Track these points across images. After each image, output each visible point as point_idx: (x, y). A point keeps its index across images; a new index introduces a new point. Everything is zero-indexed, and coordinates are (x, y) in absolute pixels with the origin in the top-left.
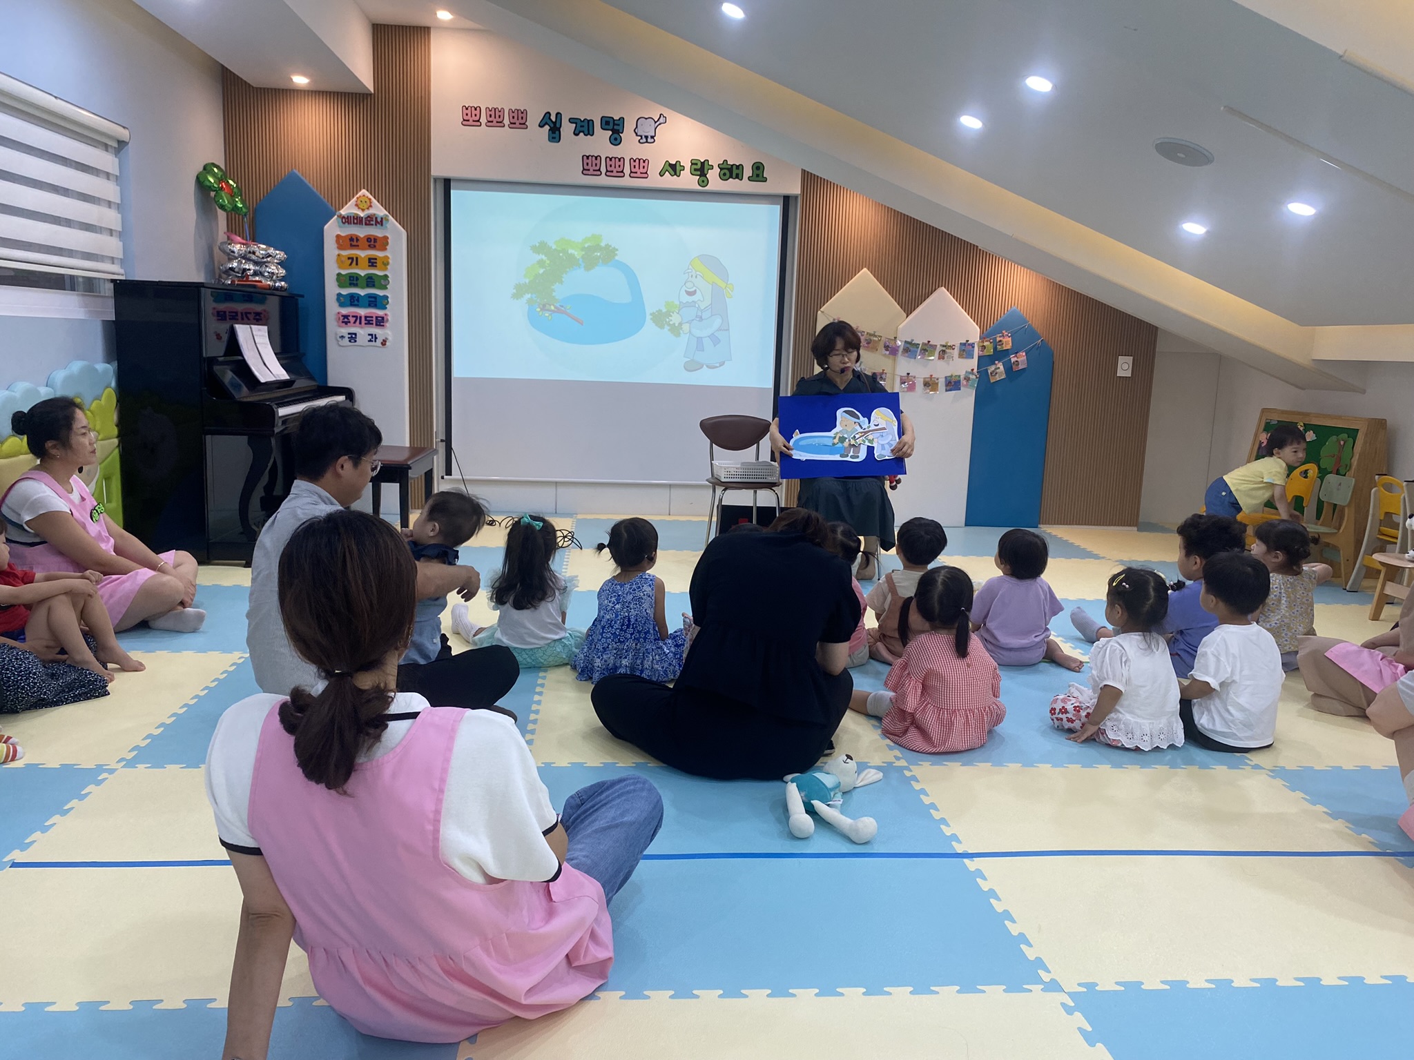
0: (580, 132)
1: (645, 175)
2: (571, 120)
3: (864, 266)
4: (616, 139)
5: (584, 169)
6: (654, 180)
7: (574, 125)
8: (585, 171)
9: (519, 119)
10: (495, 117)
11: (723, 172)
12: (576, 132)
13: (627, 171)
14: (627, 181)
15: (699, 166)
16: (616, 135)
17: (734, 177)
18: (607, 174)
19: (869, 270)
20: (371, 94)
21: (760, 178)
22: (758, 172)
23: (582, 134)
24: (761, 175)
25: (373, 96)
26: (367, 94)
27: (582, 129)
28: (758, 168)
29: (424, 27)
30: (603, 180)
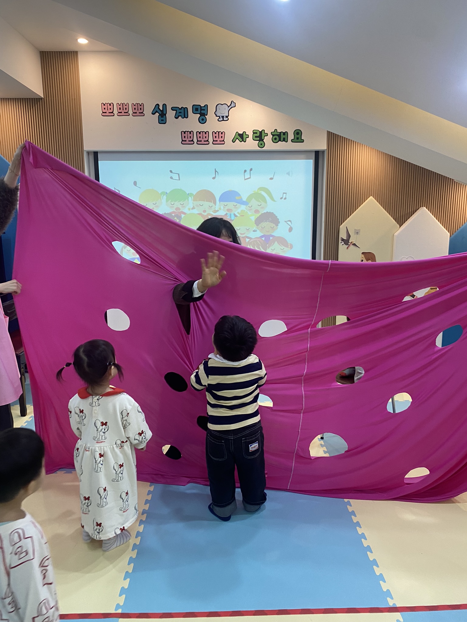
0: (179, 116)
1: (223, 142)
2: (173, 109)
3: (370, 195)
4: (203, 120)
5: (183, 141)
6: (229, 145)
7: (175, 112)
8: (183, 142)
9: (139, 110)
10: (123, 110)
11: (274, 137)
12: (177, 116)
13: (211, 140)
14: (211, 147)
15: (258, 135)
16: (203, 117)
17: (282, 140)
18: (198, 143)
19: (373, 197)
20: (42, 98)
21: (299, 140)
22: (298, 136)
23: (180, 117)
24: (300, 138)
25: (43, 99)
26: (39, 98)
27: (180, 114)
28: (298, 134)
29: (74, 52)
30: (195, 147)
